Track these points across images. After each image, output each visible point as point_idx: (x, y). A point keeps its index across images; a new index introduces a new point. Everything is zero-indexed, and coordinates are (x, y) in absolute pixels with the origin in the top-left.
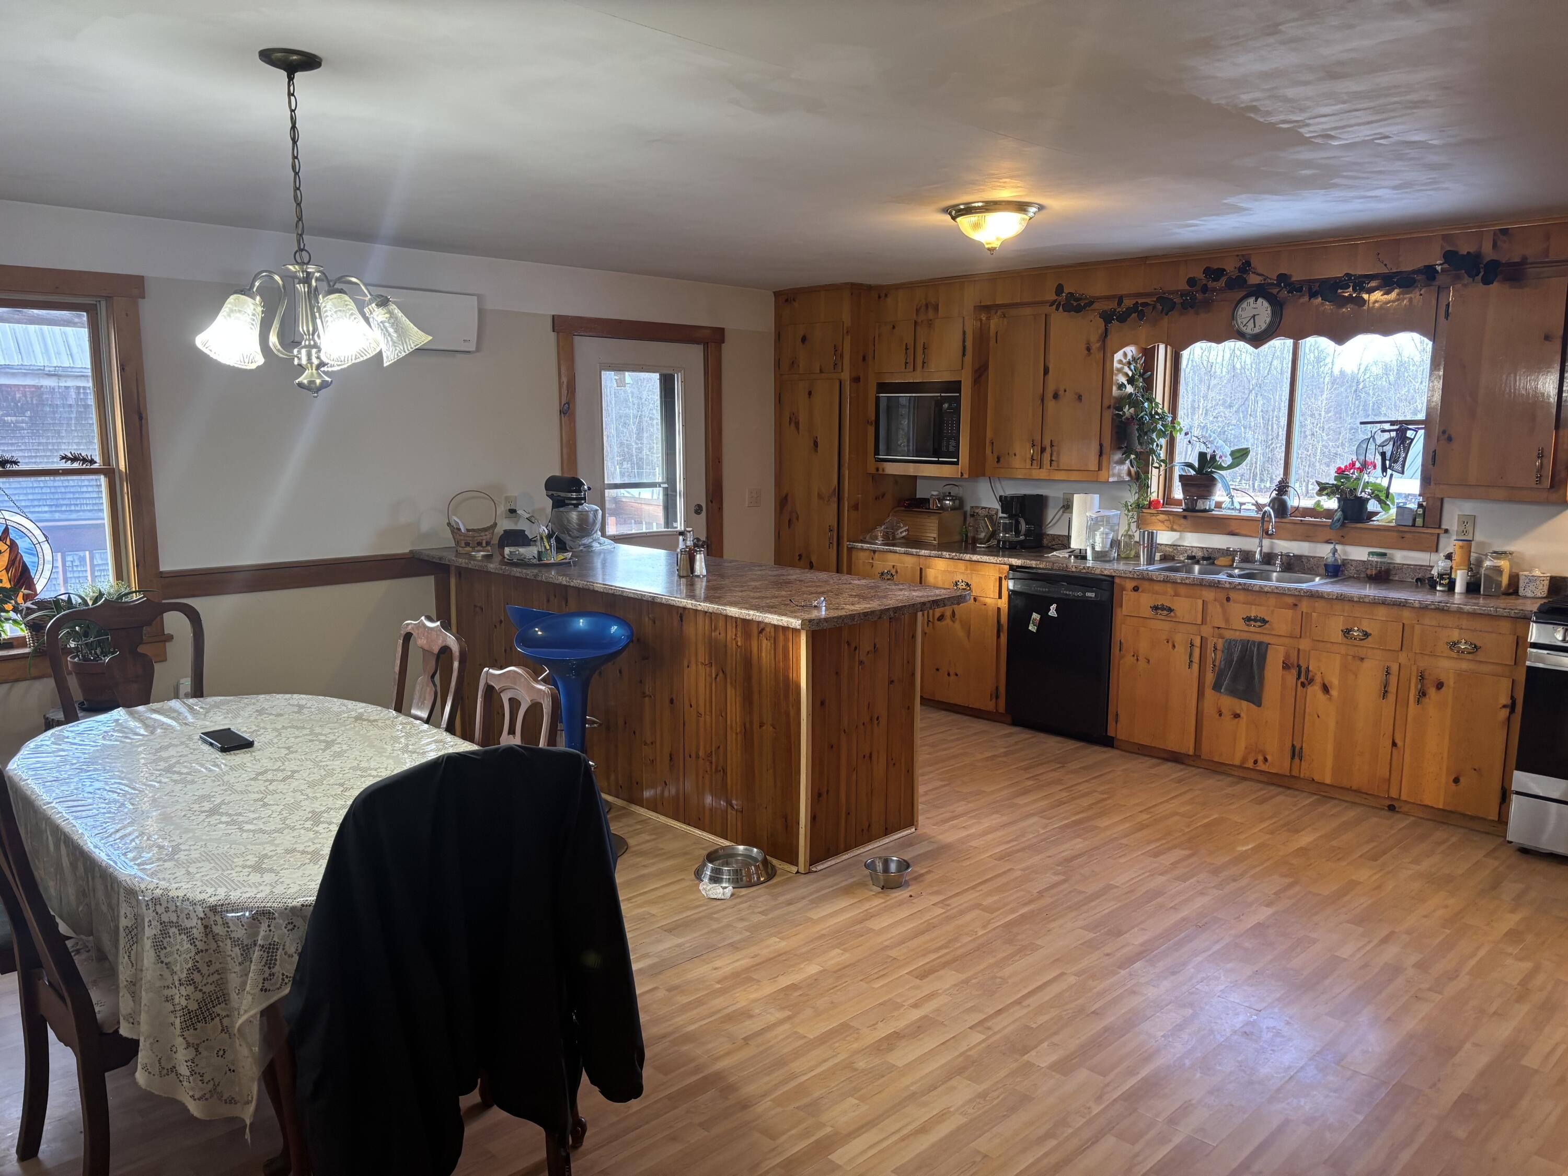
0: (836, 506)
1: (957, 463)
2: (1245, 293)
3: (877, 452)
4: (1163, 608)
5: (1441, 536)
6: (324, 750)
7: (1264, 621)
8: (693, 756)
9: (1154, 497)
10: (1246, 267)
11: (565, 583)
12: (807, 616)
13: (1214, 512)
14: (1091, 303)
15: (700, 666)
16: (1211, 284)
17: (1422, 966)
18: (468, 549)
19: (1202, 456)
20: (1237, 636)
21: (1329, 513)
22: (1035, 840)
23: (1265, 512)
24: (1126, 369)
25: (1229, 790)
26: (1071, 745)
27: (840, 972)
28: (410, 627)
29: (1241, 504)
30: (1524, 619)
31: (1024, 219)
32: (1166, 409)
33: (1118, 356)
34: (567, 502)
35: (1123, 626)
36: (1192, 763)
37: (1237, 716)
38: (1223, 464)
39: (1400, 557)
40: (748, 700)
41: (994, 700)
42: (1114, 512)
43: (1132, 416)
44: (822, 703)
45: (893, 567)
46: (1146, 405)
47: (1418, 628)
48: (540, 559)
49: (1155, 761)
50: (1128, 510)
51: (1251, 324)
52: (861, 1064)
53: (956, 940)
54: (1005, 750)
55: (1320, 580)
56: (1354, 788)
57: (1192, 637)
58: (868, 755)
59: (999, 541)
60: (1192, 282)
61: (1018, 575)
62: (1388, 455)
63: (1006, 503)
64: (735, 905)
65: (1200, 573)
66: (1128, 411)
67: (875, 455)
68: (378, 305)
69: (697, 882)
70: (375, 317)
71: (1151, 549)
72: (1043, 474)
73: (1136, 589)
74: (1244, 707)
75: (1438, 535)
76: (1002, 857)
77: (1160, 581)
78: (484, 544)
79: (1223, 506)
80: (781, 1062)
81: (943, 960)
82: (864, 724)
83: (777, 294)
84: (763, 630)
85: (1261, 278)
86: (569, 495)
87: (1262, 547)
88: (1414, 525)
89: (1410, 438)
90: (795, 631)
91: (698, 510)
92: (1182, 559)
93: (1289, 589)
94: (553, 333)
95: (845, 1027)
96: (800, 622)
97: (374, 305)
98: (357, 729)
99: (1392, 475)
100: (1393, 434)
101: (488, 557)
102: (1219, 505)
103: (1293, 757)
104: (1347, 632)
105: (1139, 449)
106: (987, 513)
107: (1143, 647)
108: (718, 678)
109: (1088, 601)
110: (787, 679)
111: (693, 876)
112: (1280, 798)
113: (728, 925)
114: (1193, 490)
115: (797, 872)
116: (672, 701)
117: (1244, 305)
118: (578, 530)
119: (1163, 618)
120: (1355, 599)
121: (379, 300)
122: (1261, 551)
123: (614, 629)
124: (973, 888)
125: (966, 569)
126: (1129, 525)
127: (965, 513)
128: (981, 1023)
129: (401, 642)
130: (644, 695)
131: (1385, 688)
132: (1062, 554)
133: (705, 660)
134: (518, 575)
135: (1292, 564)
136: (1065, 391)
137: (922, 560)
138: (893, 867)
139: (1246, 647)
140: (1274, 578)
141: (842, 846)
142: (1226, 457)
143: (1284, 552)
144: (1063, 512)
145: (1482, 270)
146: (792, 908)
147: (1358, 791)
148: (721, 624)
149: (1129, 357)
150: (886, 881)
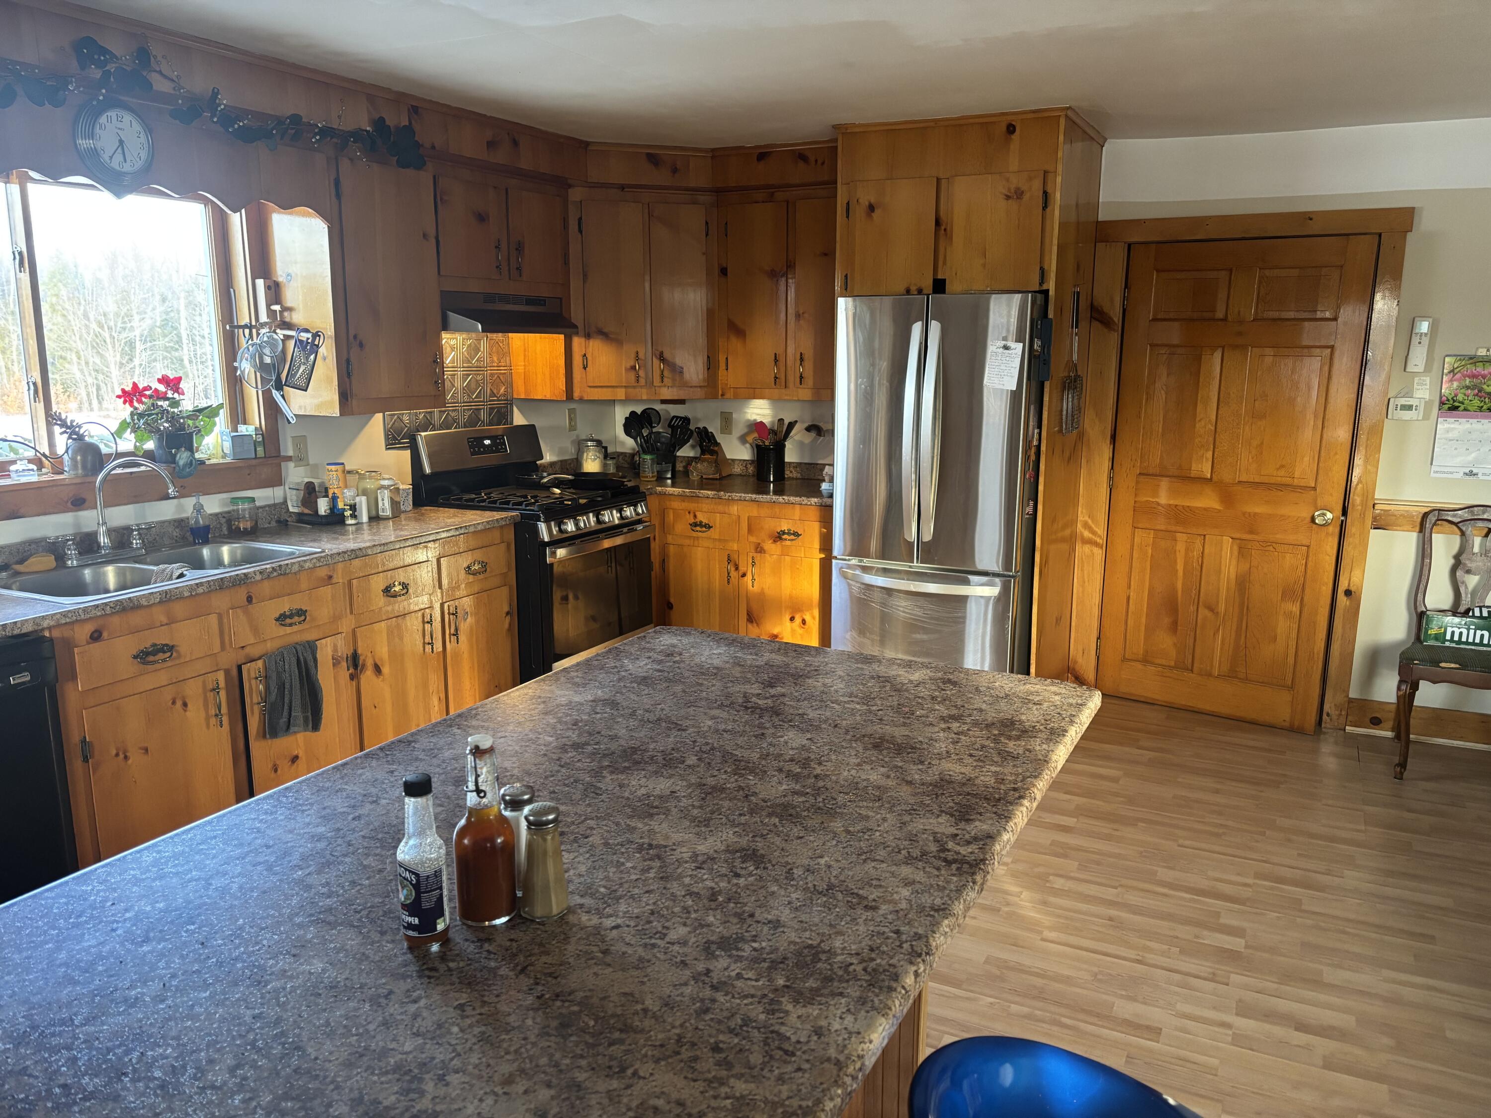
4: (155, 650)
5: (283, 465)
7: (301, 613)
20: (271, 647)
35: (82, 711)
37: (295, 759)
39: (261, 497)
51: (119, 155)
73: (96, 636)
74: (301, 741)
75: (280, 464)
87: (102, 522)
88: (256, 457)
104: (388, 591)
107: (134, 731)
117: (103, 119)
119: (159, 665)
122: (106, 527)
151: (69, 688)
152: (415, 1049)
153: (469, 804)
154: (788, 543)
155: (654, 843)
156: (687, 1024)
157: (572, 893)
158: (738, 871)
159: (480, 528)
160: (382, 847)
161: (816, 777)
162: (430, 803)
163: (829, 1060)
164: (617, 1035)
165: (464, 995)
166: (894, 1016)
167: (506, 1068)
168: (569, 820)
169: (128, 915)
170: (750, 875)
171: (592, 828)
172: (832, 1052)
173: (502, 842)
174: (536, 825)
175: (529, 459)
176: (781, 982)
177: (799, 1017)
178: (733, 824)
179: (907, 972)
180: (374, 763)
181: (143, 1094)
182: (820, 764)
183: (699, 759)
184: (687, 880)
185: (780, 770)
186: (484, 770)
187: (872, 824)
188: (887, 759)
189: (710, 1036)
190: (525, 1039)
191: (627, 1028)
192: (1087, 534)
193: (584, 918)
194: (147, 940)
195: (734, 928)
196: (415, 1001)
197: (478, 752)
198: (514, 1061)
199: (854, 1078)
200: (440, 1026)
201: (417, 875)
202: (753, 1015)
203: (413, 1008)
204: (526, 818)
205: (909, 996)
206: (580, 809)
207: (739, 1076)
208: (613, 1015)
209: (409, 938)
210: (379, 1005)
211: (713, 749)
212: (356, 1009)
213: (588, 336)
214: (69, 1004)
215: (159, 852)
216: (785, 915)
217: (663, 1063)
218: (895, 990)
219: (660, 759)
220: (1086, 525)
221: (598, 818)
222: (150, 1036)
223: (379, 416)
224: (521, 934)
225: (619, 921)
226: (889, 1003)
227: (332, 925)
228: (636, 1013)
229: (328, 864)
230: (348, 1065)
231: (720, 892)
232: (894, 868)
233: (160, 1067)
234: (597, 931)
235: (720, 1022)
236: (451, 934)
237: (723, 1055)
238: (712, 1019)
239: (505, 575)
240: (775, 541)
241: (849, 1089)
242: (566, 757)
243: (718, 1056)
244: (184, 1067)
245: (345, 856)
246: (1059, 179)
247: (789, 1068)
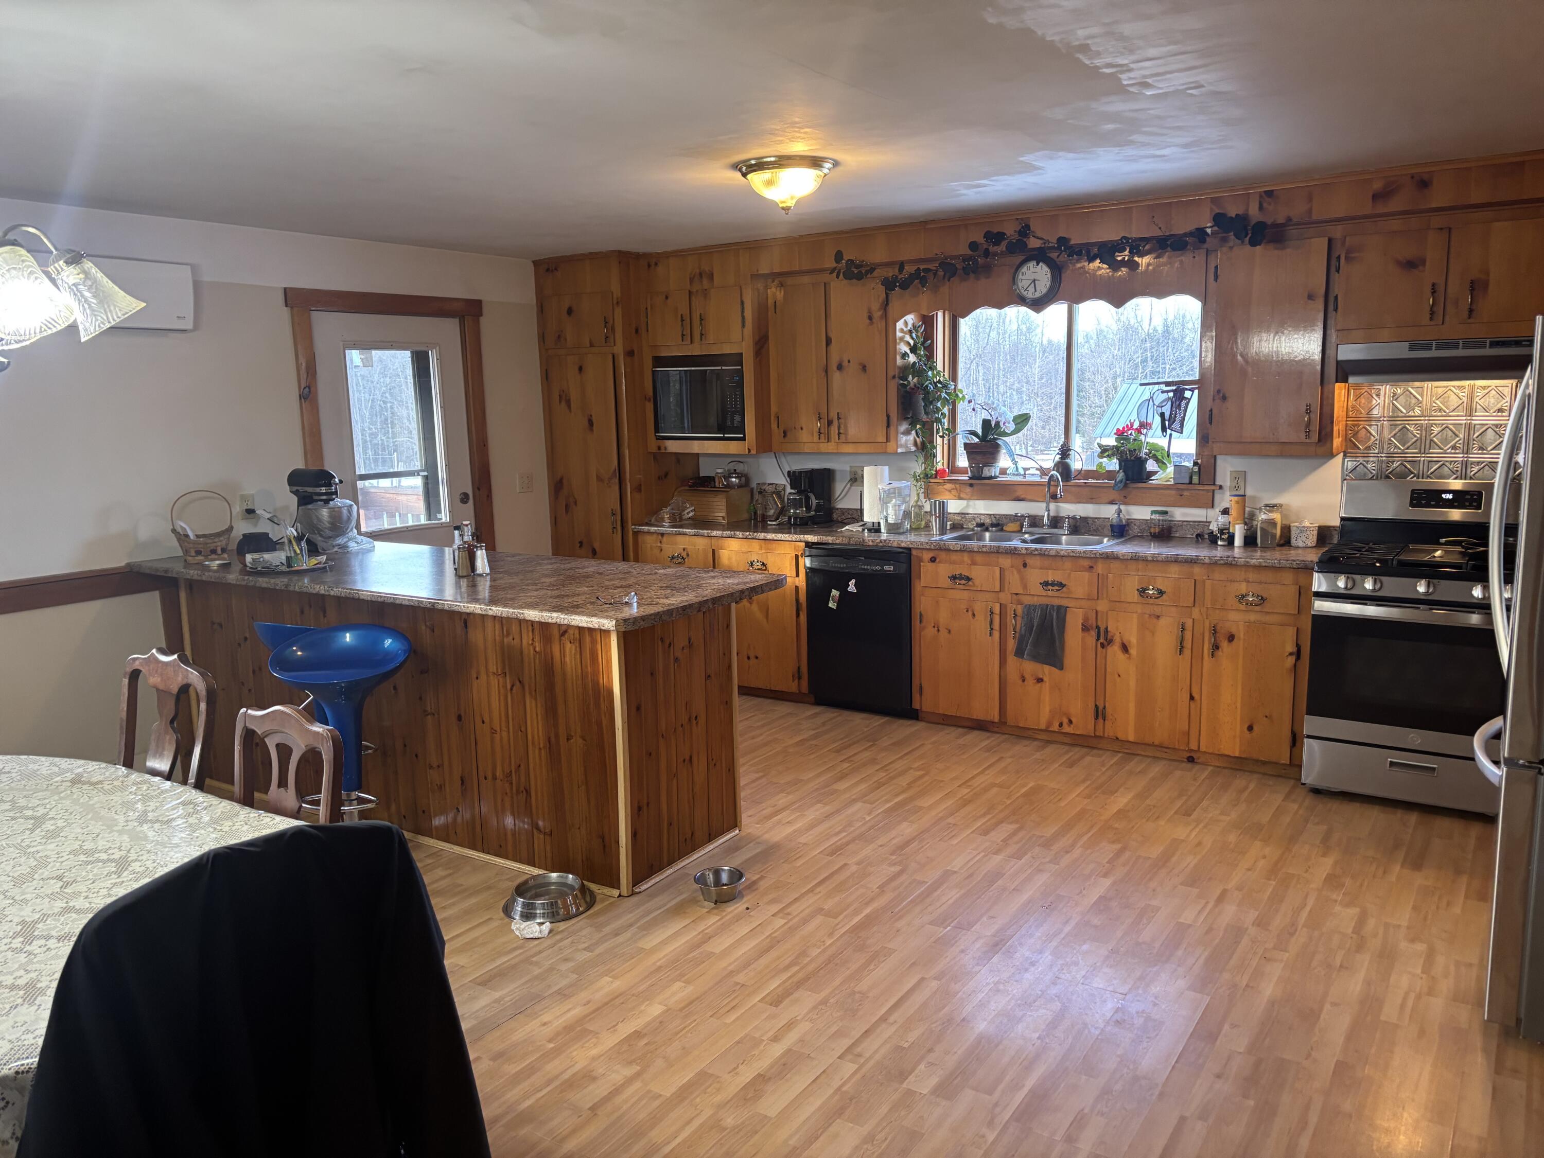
0: (617, 488)
1: (743, 439)
2: (1023, 258)
3: (657, 430)
4: (961, 577)
5: (1216, 491)
6: (32, 830)
7: (1061, 585)
8: (490, 777)
9: (939, 466)
10: (1025, 231)
11: (323, 592)
12: (621, 616)
13: (999, 479)
14: (872, 270)
15: (492, 677)
16: (992, 249)
17: (1261, 923)
18: (200, 558)
19: (986, 423)
20: (1035, 601)
21: (1110, 475)
22: (863, 829)
23: (1052, 475)
24: (908, 338)
25: (1038, 755)
26: (877, 721)
27: (687, 1008)
28: (137, 663)
29: (1025, 469)
30: (1307, 569)
31: (819, 176)
32: (947, 376)
33: (900, 325)
34: (316, 497)
35: (922, 597)
36: (996, 729)
37: (1040, 680)
38: (1007, 431)
39: (1180, 514)
40: (551, 711)
41: (796, 681)
42: (903, 484)
43: (915, 385)
44: (638, 708)
45: (684, 549)
46: (930, 373)
47: (1208, 583)
48: (289, 565)
49: (960, 730)
50: (917, 481)
51: (1031, 289)
52: (730, 1121)
53: (803, 953)
54: (814, 732)
55: (1108, 541)
56: (1157, 743)
57: (991, 604)
58: (687, 758)
59: (790, 518)
60: (973, 246)
61: (814, 552)
62: (1167, 415)
63: (795, 478)
64: (555, 944)
65: (991, 540)
66: (912, 380)
67: (655, 433)
68: (67, 263)
69: (507, 920)
70: (64, 278)
71: (943, 519)
72: (831, 447)
73: (933, 560)
74: (1046, 671)
75: (1214, 491)
76: (835, 851)
77: (957, 551)
78: (219, 551)
79: (1008, 472)
80: (638, 1133)
81: (795, 979)
82: (682, 725)
83: (536, 263)
84: (565, 632)
85: (1041, 242)
86: (318, 490)
87: (1049, 510)
88: (1190, 483)
89: (1187, 398)
90: (607, 632)
91: (464, 498)
92: (971, 527)
93: (1085, 552)
94: (285, 308)
95: (703, 1077)
96: (614, 622)
97: (61, 263)
98: (75, 796)
99: (1171, 435)
100: (1171, 394)
101: (225, 567)
102: (1003, 472)
103: (1097, 718)
104: (1142, 591)
105: (924, 418)
106: (774, 490)
107: (943, 617)
108: (514, 688)
109: (887, 575)
110: (596, 684)
111: (502, 914)
112: (1088, 759)
113: (551, 969)
114: (979, 457)
115: (620, 896)
116: (459, 718)
117: (1024, 269)
118: (331, 529)
119: (961, 587)
120: (1150, 559)
121: (69, 256)
122: (1049, 515)
123: (388, 642)
124: (811, 890)
125: (761, 548)
126: (918, 495)
127: (752, 490)
128: (849, 1050)
129: (126, 681)
130: (426, 713)
131: (1181, 644)
132: (854, 528)
133: (497, 669)
134: (264, 585)
135: (1079, 526)
136: (849, 361)
137: (714, 541)
138: (725, 878)
139: (1046, 610)
140: (1063, 541)
141: (665, 860)
142: (1009, 423)
143: (1071, 515)
144: (851, 486)
145: (1249, 232)
146: (620, 939)
147: (1161, 746)
148: (515, 628)
149: (910, 326)
150: (719, 894)
151: (917, 583)
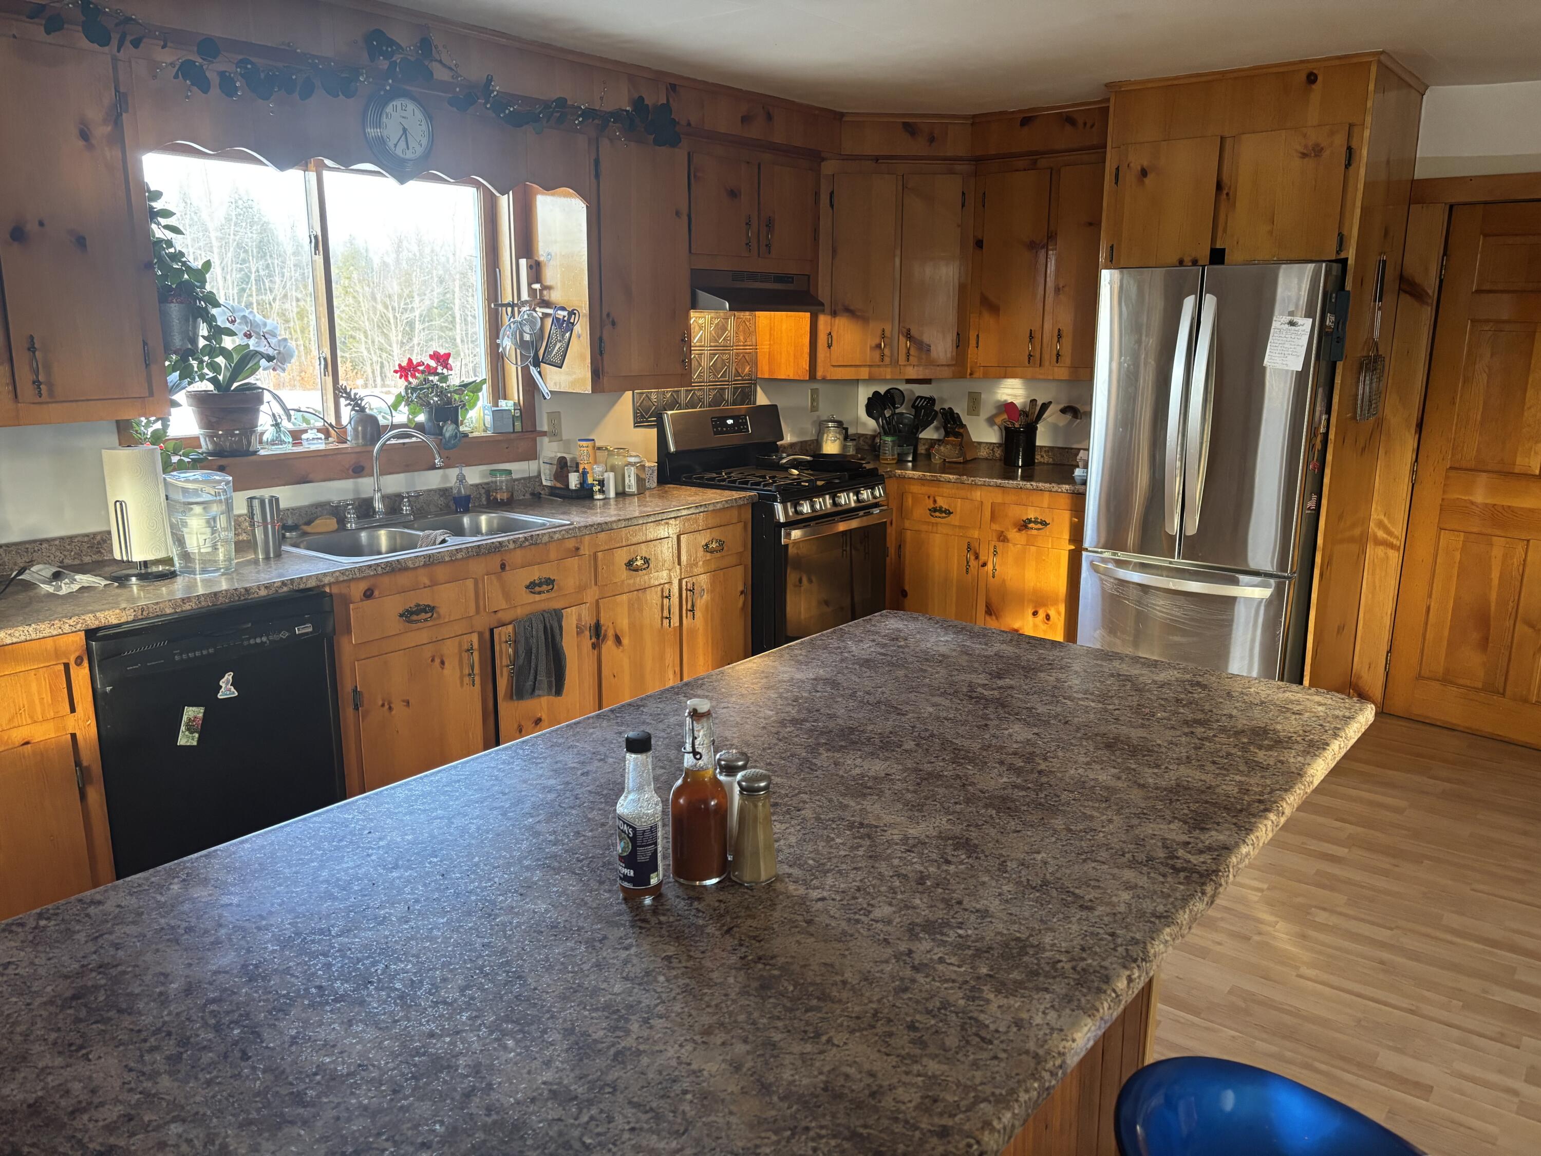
4: (418, 610)
5: (538, 439)
7: (550, 582)
13: (260, 453)
20: (520, 614)
29: (295, 433)
35: (357, 663)
37: (538, 722)
73: (371, 594)
74: (544, 704)
75: (535, 439)
87: (378, 490)
88: (514, 431)
104: (631, 565)
107: (397, 684)
117: (390, 108)
119: (421, 625)
122: (381, 495)
136: (42, 224)
151: (344, 641)
152: (623, 992)
153: (685, 765)
154: (1034, 532)
155: (866, 822)
156: (885, 1000)
157: (781, 862)
158: (949, 858)
159: (719, 506)
160: (606, 802)
161: (1040, 772)
162: (650, 760)
163: (1027, 1052)
164: (814, 1002)
165: (672, 948)
166: (1102, 1019)
167: (706, 1020)
168: (783, 792)
169: (381, 843)
170: (961, 863)
171: (805, 802)
172: (1031, 1045)
173: (716, 805)
174: (748, 791)
175: (770, 439)
176: (984, 970)
177: (999, 1007)
178: (948, 813)
179: (1118, 976)
180: (605, 724)
181: (385, 1002)
182: (1045, 759)
183: (917, 745)
184: (896, 862)
185: (1002, 763)
186: (701, 733)
187: (1095, 824)
188: (1119, 760)
189: (906, 1014)
190: (726, 995)
191: (824, 997)
192: (1381, 534)
193: (792, 887)
194: (396, 867)
195: (940, 914)
196: (626, 949)
197: (696, 715)
198: (714, 1014)
199: (1053, 1074)
200: (648, 974)
201: (634, 829)
202: (952, 999)
203: (623, 954)
204: (739, 783)
205: (1120, 1001)
206: (795, 782)
207: (934, 1057)
208: (813, 984)
209: (624, 889)
210: (594, 948)
211: (932, 735)
212: (573, 949)
213: (834, 314)
214: (328, 916)
215: (410, 790)
216: (994, 905)
217: (858, 1034)
218: (1105, 992)
219: (877, 741)
220: (1380, 524)
221: (811, 793)
222: (394, 951)
223: (629, 394)
224: (730, 896)
225: (825, 894)
226: (1097, 1004)
227: (557, 871)
228: (835, 984)
229: (557, 814)
230: (564, 998)
231: (928, 877)
232: (1116, 871)
233: (402, 980)
234: (803, 901)
235: (917, 1002)
236: (664, 889)
237: (918, 1035)
238: (910, 999)
239: (740, 554)
240: (1020, 530)
241: (1047, 1084)
242: (785, 732)
243: (913, 1034)
244: (421, 982)
245: (573, 808)
246: (1367, 133)
247: (985, 1055)
